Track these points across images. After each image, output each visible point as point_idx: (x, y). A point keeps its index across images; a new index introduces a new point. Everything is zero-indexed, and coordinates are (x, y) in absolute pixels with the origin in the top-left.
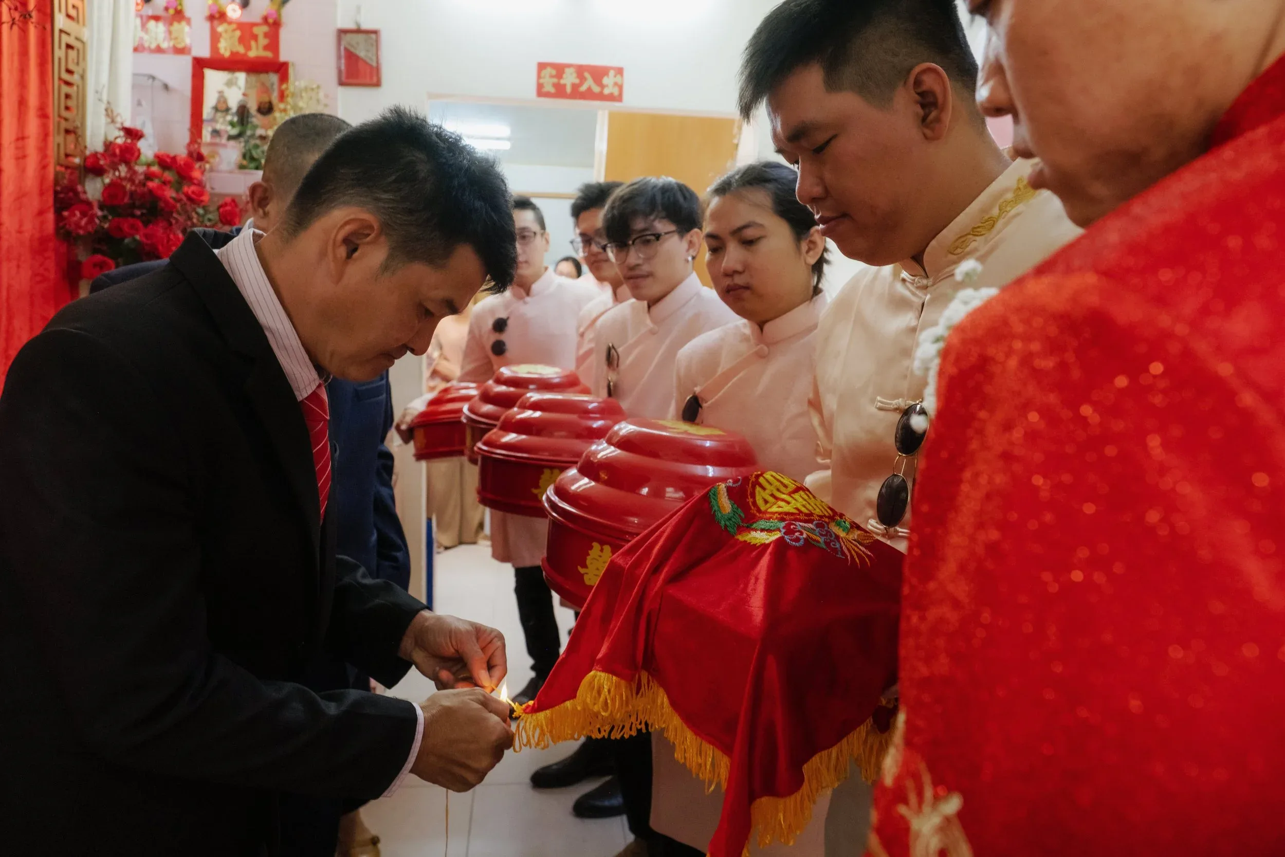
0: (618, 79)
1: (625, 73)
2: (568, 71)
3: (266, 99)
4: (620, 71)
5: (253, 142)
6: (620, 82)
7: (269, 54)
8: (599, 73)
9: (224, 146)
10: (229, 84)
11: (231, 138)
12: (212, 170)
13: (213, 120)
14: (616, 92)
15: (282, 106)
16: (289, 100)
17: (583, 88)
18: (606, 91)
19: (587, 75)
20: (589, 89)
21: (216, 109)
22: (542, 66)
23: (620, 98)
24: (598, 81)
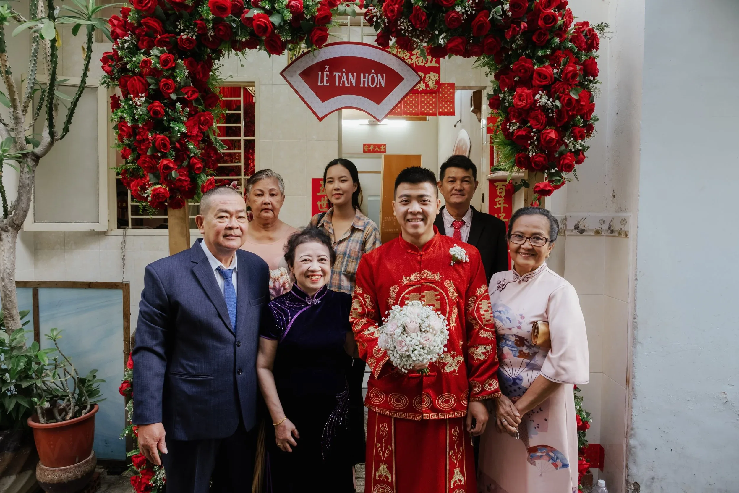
0: (384, 147)
2: (371, 146)
4: (385, 145)
8: (379, 146)
14: (384, 150)
17: (376, 150)
18: (381, 150)
19: (376, 147)
20: (377, 150)
22: (364, 145)
23: (385, 152)
24: (379, 148)
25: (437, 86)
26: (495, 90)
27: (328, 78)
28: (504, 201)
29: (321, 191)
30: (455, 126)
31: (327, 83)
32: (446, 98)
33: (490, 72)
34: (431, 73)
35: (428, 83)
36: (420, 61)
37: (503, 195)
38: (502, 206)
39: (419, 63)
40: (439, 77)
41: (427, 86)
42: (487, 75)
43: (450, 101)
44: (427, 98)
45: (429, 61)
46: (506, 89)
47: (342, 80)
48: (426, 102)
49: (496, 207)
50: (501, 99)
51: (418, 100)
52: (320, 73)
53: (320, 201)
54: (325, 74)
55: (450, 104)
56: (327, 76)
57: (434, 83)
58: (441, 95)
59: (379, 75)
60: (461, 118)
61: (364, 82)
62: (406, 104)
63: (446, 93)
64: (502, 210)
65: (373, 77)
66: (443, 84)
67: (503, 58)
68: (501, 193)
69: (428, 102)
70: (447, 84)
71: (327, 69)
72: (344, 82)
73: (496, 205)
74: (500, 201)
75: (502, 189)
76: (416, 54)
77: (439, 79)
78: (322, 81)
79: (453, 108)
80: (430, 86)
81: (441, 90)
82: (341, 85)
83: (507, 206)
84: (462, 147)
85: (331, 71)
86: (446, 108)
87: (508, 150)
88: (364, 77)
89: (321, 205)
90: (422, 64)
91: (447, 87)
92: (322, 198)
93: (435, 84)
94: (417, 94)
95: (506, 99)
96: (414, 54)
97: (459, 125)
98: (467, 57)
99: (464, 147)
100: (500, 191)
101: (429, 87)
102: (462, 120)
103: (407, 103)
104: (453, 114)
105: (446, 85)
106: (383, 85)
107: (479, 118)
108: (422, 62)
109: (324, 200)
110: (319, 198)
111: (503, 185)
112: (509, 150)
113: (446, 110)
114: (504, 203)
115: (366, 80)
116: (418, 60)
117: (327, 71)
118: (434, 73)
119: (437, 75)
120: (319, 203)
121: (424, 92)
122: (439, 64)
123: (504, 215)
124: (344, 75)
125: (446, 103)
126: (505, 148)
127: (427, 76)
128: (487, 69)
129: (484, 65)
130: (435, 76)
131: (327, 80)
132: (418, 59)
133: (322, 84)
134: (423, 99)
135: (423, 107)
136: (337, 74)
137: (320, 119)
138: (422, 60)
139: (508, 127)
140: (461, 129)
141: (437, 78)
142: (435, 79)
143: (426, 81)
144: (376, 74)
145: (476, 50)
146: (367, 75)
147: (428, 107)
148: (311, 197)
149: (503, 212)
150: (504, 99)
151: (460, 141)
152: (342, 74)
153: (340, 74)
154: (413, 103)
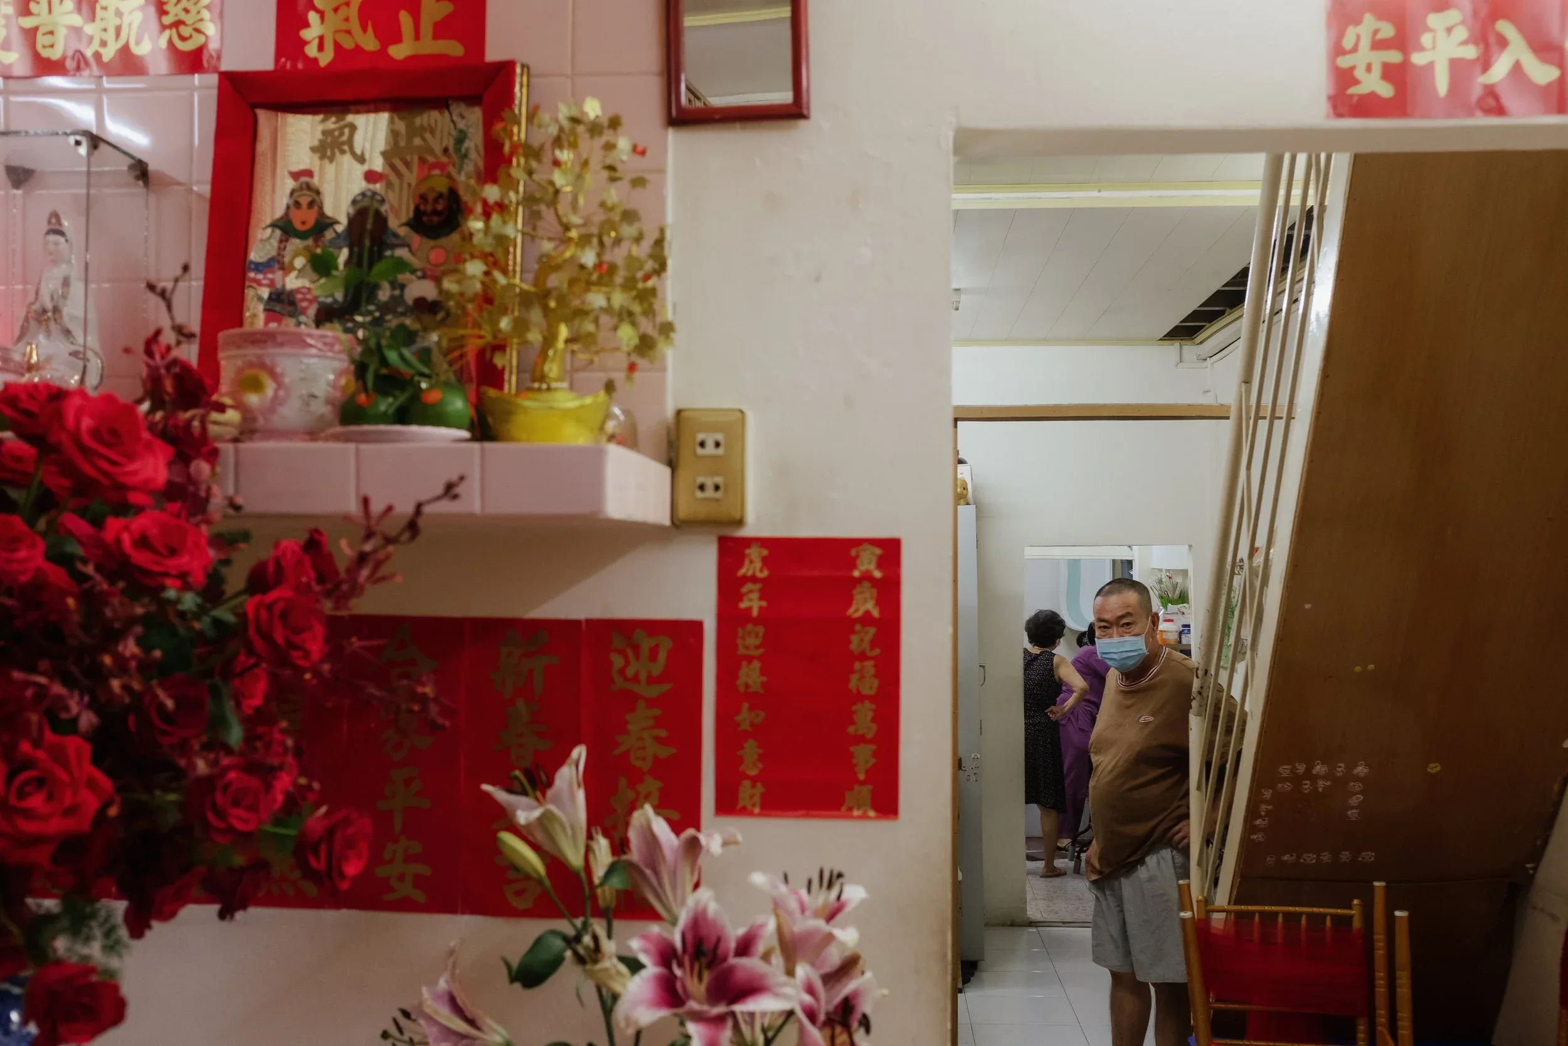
2: (1436, 22)
3: (442, 186)
5: (392, 321)
7: (453, 48)
9: (299, 342)
10: (328, 148)
11: (325, 315)
12: (248, 430)
13: (277, 263)
15: (492, 192)
16: (517, 170)
21: (286, 228)
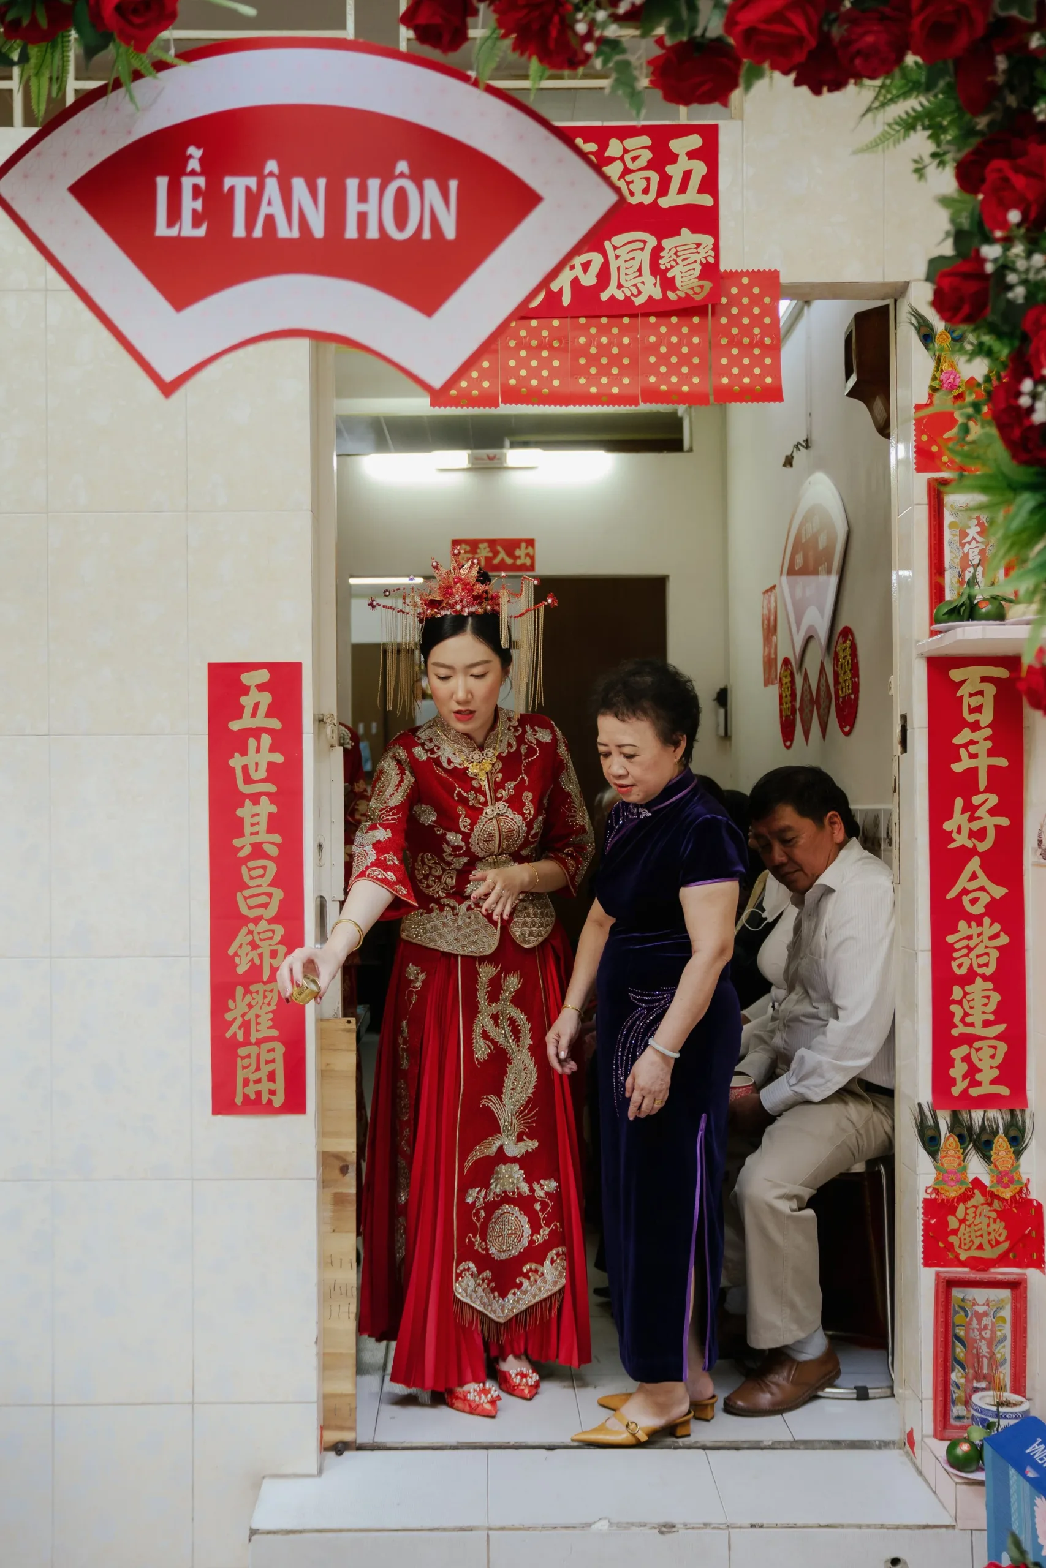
0: (530, 550)
1: (537, 544)
2: (481, 546)
4: (530, 543)
6: (531, 554)
8: (511, 545)
14: (528, 562)
17: (496, 561)
18: (519, 562)
19: (499, 548)
20: (503, 560)
22: (456, 543)
23: (532, 568)
24: (510, 554)
25: (708, 285)
26: (960, 236)
27: (198, 205)
28: (989, 744)
29: (248, 711)
30: (789, 462)
31: (196, 224)
32: (746, 331)
33: (934, 155)
34: (685, 231)
35: (670, 275)
36: (638, 185)
37: (986, 717)
38: (983, 763)
39: (632, 194)
40: (716, 248)
41: (668, 284)
42: (920, 172)
43: (761, 344)
44: (670, 333)
45: (675, 185)
46: (1014, 216)
47: (264, 210)
48: (663, 350)
49: (957, 768)
50: (989, 268)
51: (633, 340)
52: (162, 182)
53: (244, 752)
54: (187, 183)
55: (761, 357)
56: (196, 191)
57: (697, 273)
58: (724, 320)
59: (430, 185)
60: (809, 431)
61: (362, 218)
62: (582, 361)
63: (745, 311)
64: (983, 782)
65: (401, 194)
66: (735, 276)
67: (1000, 79)
68: (979, 709)
69: (674, 349)
70: (747, 274)
71: (194, 164)
72: (270, 220)
73: (959, 759)
74: (972, 742)
75: (981, 693)
76: (622, 159)
77: (717, 257)
78: (174, 216)
79: (775, 370)
80: (678, 283)
81: (724, 300)
82: (258, 233)
83: (1003, 762)
84: (815, 537)
85: (213, 169)
86: (746, 371)
87: (1024, 513)
88: (363, 197)
89: (245, 768)
90: (648, 200)
91: (750, 286)
92: (252, 743)
93: (700, 278)
94: (626, 320)
95: (1014, 270)
96: (612, 160)
97: (800, 457)
98: (830, 90)
99: (822, 543)
100: (975, 701)
101: (674, 289)
102: (815, 438)
103: (587, 355)
104: (774, 394)
105: (745, 280)
106: (450, 231)
107: (881, 418)
108: (646, 191)
109: (258, 751)
110: (239, 743)
111: (984, 679)
112: (1034, 511)
113: (746, 380)
114: (991, 753)
115: (371, 207)
116: (628, 183)
117: (193, 173)
118: (694, 231)
119: (707, 240)
120: (237, 762)
121: (660, 310)
122: (715, 194)
123: (993, 800)
124: (272, 186)
125: (746, 350)
126: (1009, 502)
127: (667, 243)
128: (920, 143)
129: (909, 125)
130: (699, 245)
131: (194, 211)
132: (628, 178)
133: (173, 232)
134: (652, 339)
135: (653, 369)
136: (239, 184)
137: (168, 388)
138: (645, 183)
139: (1025, 401)
140: (811, 473)
141: (706, 253)
142: (699, 257)
143: (663, 264)
144: (417, 178)
145: (870, 39)
146: (374, 184)
147: (674, 369)
148: (207, 737)
149: (987, 790)
150: (1004, 267)
151: (806, 519)
152: (261, 186)
153: (252, 182)
154: (611, 357)
